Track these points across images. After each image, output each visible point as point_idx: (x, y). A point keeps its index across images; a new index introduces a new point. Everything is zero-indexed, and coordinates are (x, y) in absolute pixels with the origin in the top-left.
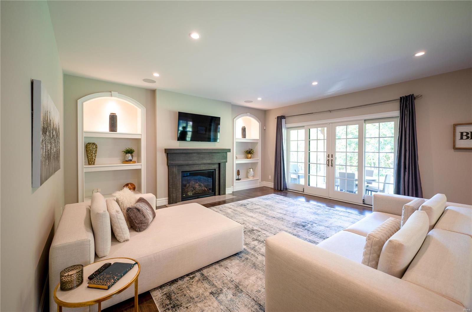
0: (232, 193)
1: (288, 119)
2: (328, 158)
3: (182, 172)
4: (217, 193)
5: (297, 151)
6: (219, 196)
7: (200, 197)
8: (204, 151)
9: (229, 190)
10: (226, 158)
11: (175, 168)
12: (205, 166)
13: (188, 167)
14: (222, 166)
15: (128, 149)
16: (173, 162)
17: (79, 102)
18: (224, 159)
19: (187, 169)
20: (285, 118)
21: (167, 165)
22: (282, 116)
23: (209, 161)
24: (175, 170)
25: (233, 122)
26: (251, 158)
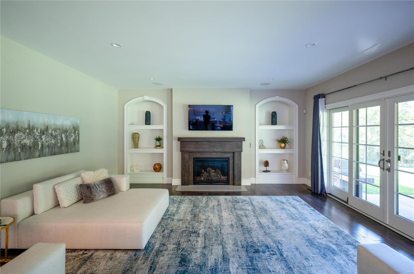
0: (250, 185)
1: (329, 98)
2: (383, 157)
3: (194, 158)
4: (231, 182)
5: (342, 143)
6: (233, 186)
7: (212, 183)
8: (212, 140)
9: (246, 182)
10: (241, 147)
11: (186, 154)
12: (217, 154)
14: (236, 155)
15: (158, 137)
16: (184, 149)
17: (125, 106)
18: (238, 148)
19: (199, 156)
20: (323, 96)
21: (180, 151)
22: (320, 95)
23: (221, 150)
24: (186, 156)
25: (254, 108)
26: (285, 148)
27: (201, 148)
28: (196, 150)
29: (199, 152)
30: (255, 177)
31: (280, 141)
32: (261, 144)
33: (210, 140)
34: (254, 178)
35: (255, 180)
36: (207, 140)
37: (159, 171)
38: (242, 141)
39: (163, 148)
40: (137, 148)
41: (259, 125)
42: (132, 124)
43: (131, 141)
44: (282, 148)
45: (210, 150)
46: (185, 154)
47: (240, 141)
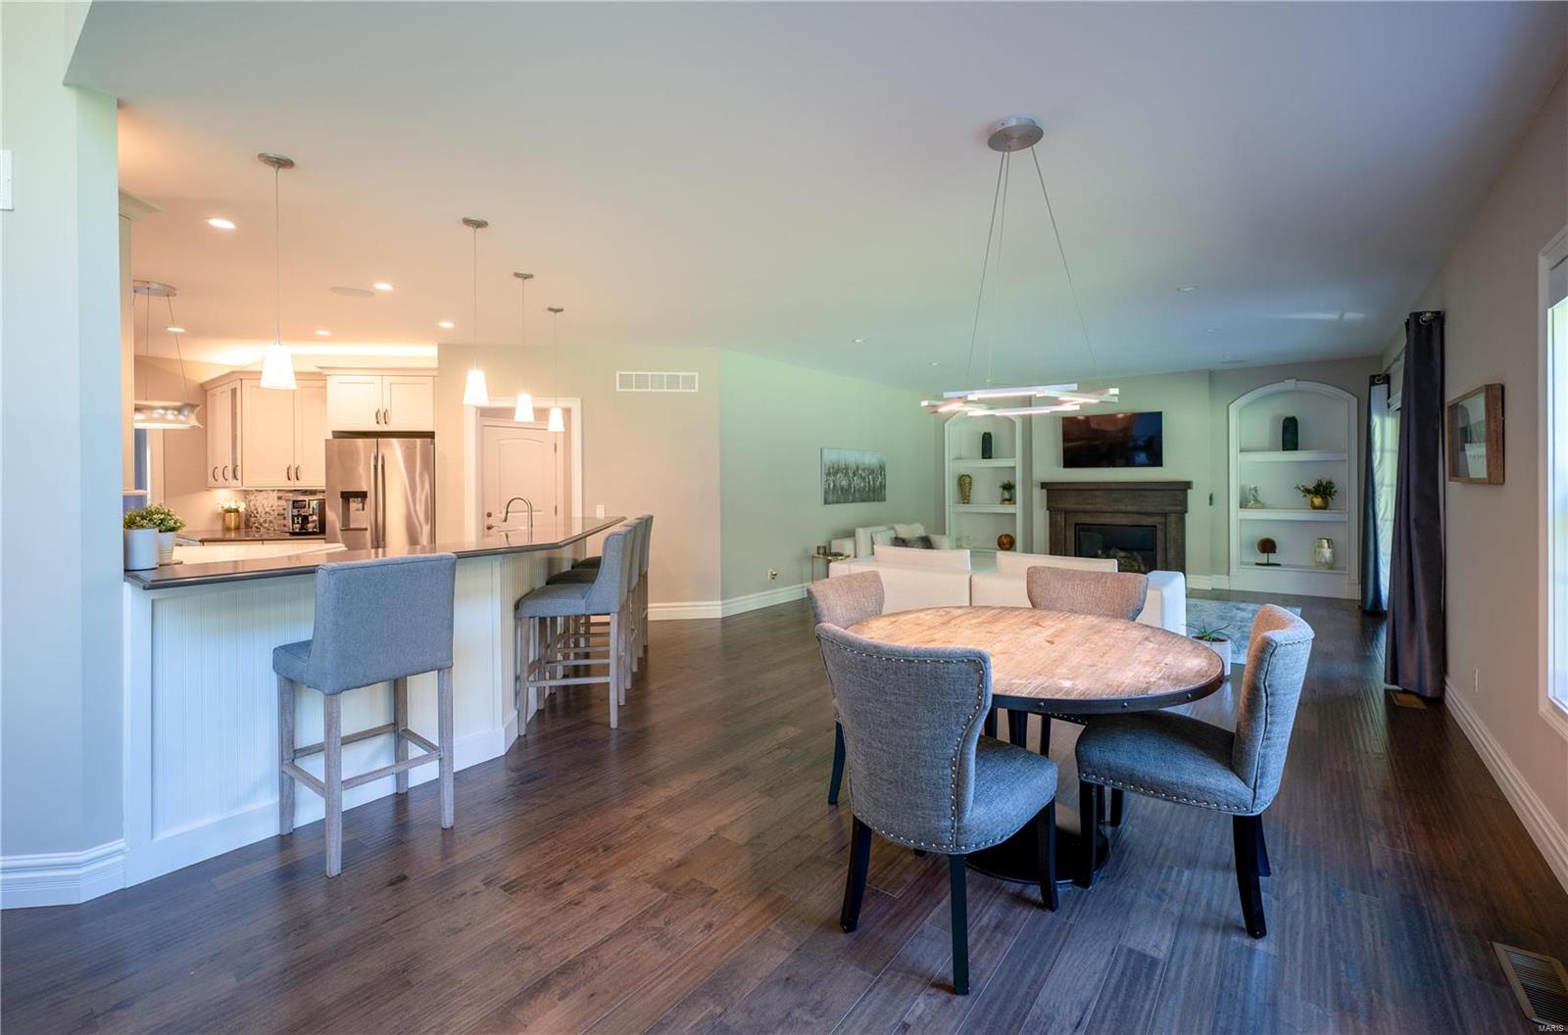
0: (1210, 589)
3: (1076, 524)
10: (1182, 503)
11: (1059, 516)
12: (1127, 517)
13: (1086, 515)
14: (1172, 519)
15: (1006, 482)
16: (1056, 506)
17: (946, 426)
18: (1179, 504)
19: (1088, 519)
21: (1048, 509)
23: (1135, 508)
24: (1059, 519)
25: (1225, 414)
26: (1325, 509)
27: (1089, 504)
28: (1080, 507)
29: (1085, 512)
30: (1228, 574)
32: (1247, 498)
34: (1227, 577)
35: (1227, 582)
36: (1103, 487)
37: (1008, 549)
38: (1185, 490)
39: (1015, 503)
40: (968, 503)
41: (1241, 451)
42: (959, 458)
43: (957, 491)
44: (1314, 508)
45: (1109, 509)
46: (1057, 514)
47: (1180, 490)
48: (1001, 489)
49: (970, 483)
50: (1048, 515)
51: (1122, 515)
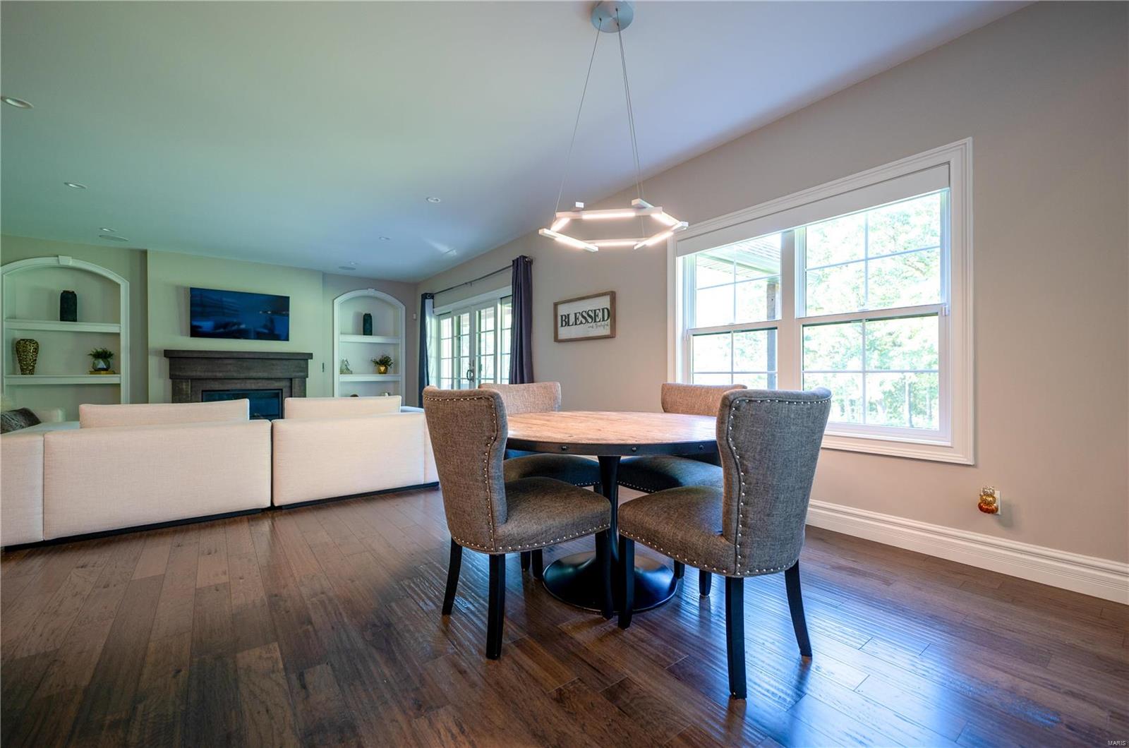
1: (439, 298)
3: (203, 391)
8: (247, 356)
10: (305, 369)
11: (184, 384)
12: (258, 383)
13: (216, 383)
14: (296, 383)
15: (99, 350)
16: (180, 374)
18: (301, 371)
19: (216, 386)
20: (432, 296)
21: (170, 378)
22: (427, 294)
23: (265, 375)
24: (184, 387)
25: (331, 306)
26: (385, 373)
27: (220, 372)
28: (210, 374)
29: (215, 379)
31: (377, 363)
32: (344, 367)
33: (241, 357)
38: (307, 360)
39: (117, 372)
41: (341, 334)
44: (380, 373)
45: (242, 375)
46: (182, 382)
47: (303, 359)
48: (91, 359)
49: (36, 350)
50: (171, 383)
51: (252, 381)
